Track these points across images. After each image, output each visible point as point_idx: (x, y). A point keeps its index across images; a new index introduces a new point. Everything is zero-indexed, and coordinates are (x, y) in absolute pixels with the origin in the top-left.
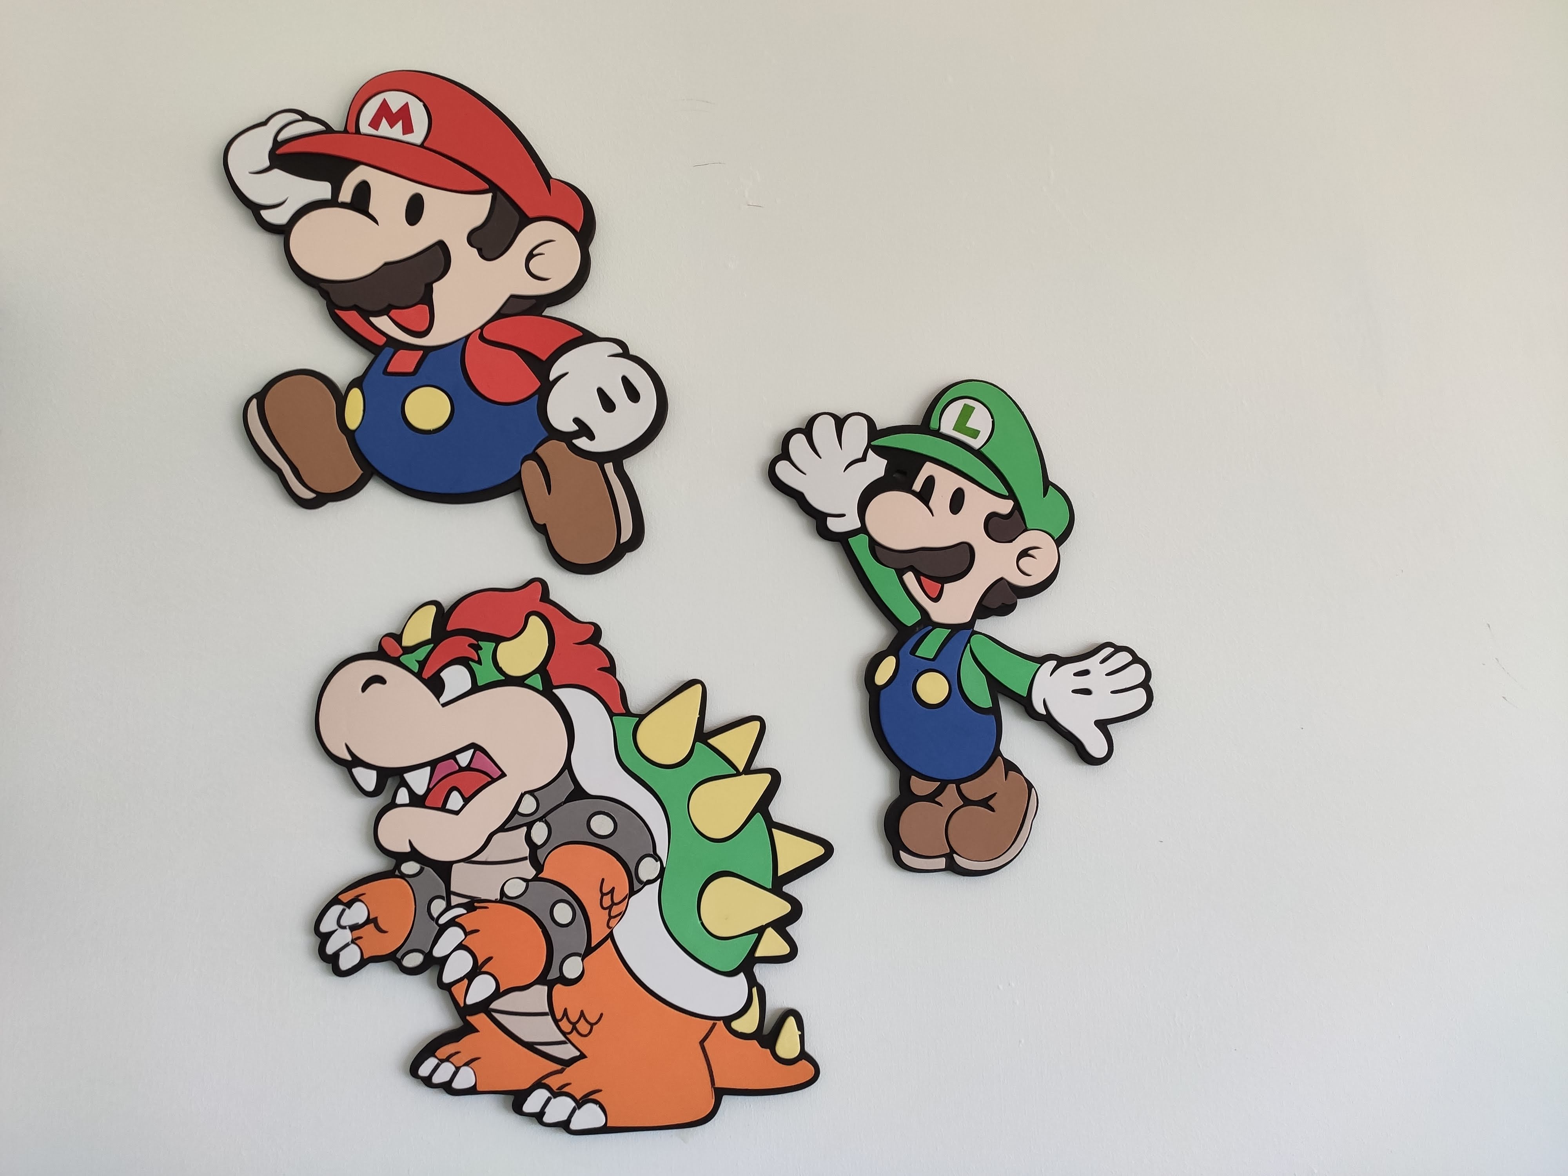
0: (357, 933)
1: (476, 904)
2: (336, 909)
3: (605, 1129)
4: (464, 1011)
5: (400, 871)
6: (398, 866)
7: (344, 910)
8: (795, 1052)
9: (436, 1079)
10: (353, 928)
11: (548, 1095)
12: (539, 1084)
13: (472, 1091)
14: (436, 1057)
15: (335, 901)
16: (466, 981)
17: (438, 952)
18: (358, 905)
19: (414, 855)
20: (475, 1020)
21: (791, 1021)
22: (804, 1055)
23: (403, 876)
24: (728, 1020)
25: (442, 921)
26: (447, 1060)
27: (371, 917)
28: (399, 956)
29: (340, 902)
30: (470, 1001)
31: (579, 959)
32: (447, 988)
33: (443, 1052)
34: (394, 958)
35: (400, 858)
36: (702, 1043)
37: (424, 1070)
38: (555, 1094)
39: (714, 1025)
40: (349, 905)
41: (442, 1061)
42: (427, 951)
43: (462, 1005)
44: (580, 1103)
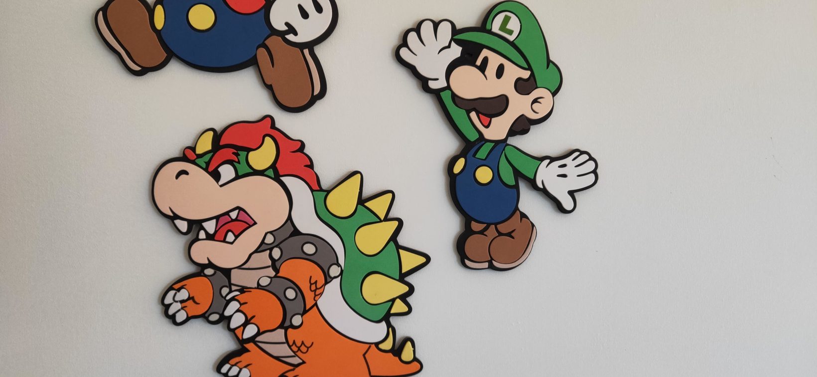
0: (184, 304)
1: (245, 290)
2: (172, 293)
4: (242, 342)
5: (204, 273)
6: (202, 271)
7: (176, 294)
8: (411, 358)
10: (182, 302)
12: (283, 375)
14: (229, 364)
15: (171, 288)
16: (242, 327)
17: (227, 313)
18: (183, 291)
19: (210, 265)
20: (248, 346)
21: (409, 344)
22: (415, 359)
23: (206, 276)
24: (377, 344)
25: (228, 298)
26: (235, 365)
27: (191, 296)
28: (207, 315)
29: (173, 289)
30: (245, 337)
31: (300, 316)
32: (233, 331)
33: (233, 361)
34: (204, 316)
35: (203, 267)
36: (364, 355)
37: (224, 369)
39: (370, 347)
40: (179, 290)
41: (233, 366)
42: (221, 312)
43: (241, 339)
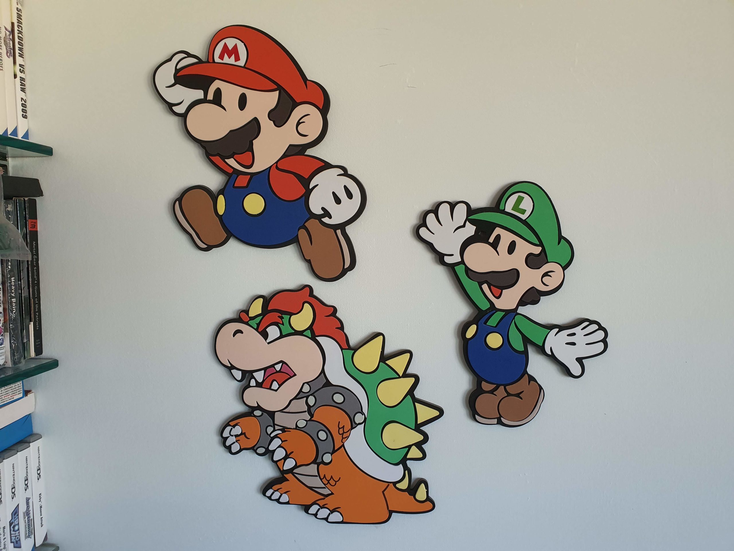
0: (238, 438)
1: (286, 430)
2: (228, 428)
3: (342, 522)
4: (283, 472)
5: (254, 414)
6: (253, 412)
7: (232, 429)
8: (424, 498)
9: (273, 498)
10: (236, 436)
11: (318, 507)
12: (314, 503)
13: (288, 503)
14: (272, 489)
15: (228, 425)
16: (283, 460)
17: (271, 448)
18: (237, 427)
19: (259, 408)
20: (288, 476)
21: (423, 485)
22: (428, 499)
23: (255, 416)
24: (395, 484)
25: (272, 435)
26: (277, 490)
27: (243, 432)
28: (255, 448)
29: (230, 425)
30: (285, 468)
31: (330, 455)
32: (276, 462)
33: (276, 487)
34: (254, 449)
35: (253, 409)
36: (383, 492)
37: (269, 493)
38: (322, 507)
39: (389, 485)
40: (234, 426)
41: (275, 491)
42: (266, 447)
43: (282, 470)
44: (332, 512)
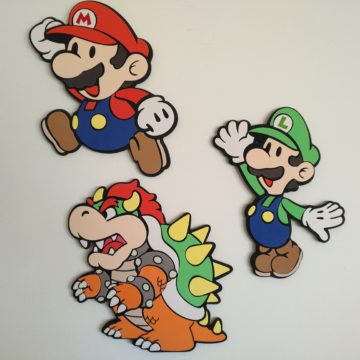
0: (84, 290)
1: (119, 283)
2: (77, 283)
5: (96, 273)
7: (79, 284)
8: (219, 331)
9: (109, 334)
11: (143, 340)
12: (140, 337)
14: (109, 327)
15: (77, 280)
18: (84, 282)
21: (218, 322)
25: (109, 288)
26: (113, 328)
27: (88, 286)
28: (97, 298)
29: (79, 281)
30: (119, 312)
31: (151, 301)
33: (111, 326)
34: (95, 298)
36: (190, 327)
39: (194, 322)
42: (105, 296)
43: (116, 313)
